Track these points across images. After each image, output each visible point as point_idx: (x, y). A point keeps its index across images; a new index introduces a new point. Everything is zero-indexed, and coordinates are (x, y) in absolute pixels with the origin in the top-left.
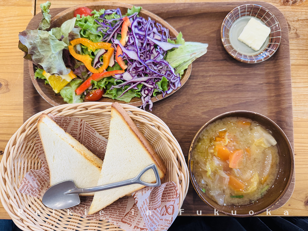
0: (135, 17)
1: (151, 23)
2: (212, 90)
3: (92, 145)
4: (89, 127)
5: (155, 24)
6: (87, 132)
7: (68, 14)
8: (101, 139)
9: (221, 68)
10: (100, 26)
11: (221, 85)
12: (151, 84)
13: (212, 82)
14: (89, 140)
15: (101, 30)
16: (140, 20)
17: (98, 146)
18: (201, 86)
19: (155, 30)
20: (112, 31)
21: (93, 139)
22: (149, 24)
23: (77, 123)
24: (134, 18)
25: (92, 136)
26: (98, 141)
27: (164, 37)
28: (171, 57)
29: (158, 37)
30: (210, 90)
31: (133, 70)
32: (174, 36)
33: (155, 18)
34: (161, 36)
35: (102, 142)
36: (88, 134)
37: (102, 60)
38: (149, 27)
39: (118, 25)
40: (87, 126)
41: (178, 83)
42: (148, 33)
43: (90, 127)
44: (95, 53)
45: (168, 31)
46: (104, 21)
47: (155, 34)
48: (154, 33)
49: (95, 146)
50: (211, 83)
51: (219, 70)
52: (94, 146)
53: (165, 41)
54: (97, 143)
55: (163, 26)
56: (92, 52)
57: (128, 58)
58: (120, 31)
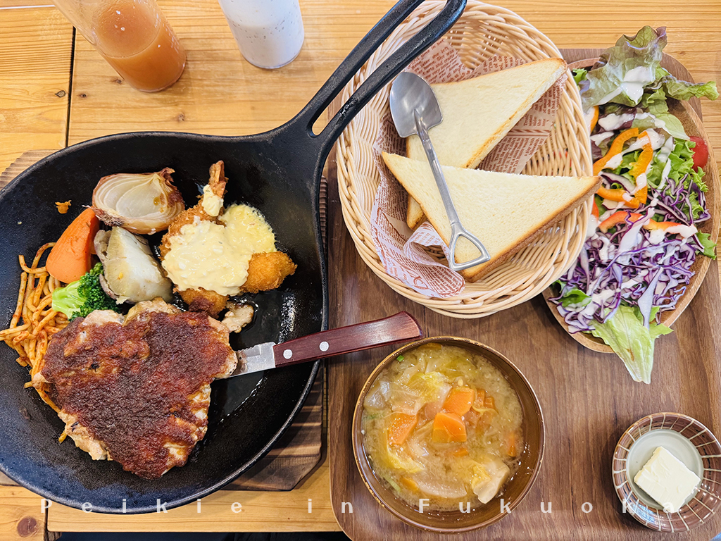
0: (696, 247)
1: (686, 278)
2: (559, 394)
3: (500, 151)
4: (535, 145)
5: (684, 284)
6: (524, 143)
7: (693, 126)
8: (518, 165)
9: (600, 412)
10: (677, 184)
11: (568, 413)
12: (576, 276)
13: (573, 395)
14: (509, 146)
15: (669, 186)
16: (690, 257)
17: (502, 161)
18: (565, 374)
19: (674, 283)
20: (669, 206)
21: (515, 153)
22: (685, 274)
23: (542, 124)
24: (693, 246)
25: (520, 150)
26: (511, 161)
27: (661, 300)
28: (625, 314)
29: (661, 289)
30: (558, 391)
31: (598, 244)
32: (662, 320)
33: (695, 284)
34: (662, 295)
35: (511, 167)
36: (521, 144)
37: (615, 187)
38: (677, 273)
39: (681, 216)
40: (538, 140)
41: (577, 327)
42: (667, 271)
43: (537, 147)
44: (625, 175)
45: (672, 308)
46: (687, 190)
47: (665, 283)
48: (667, 282)
49: (500, 157)
50: (571, 393)
51: (596, 409)
52: (498, 155)
53: (655, 303)
54: (507, 160)
55: (680, 300)
56: (629, 170)
57: (620, 233)
58: (669, 220)
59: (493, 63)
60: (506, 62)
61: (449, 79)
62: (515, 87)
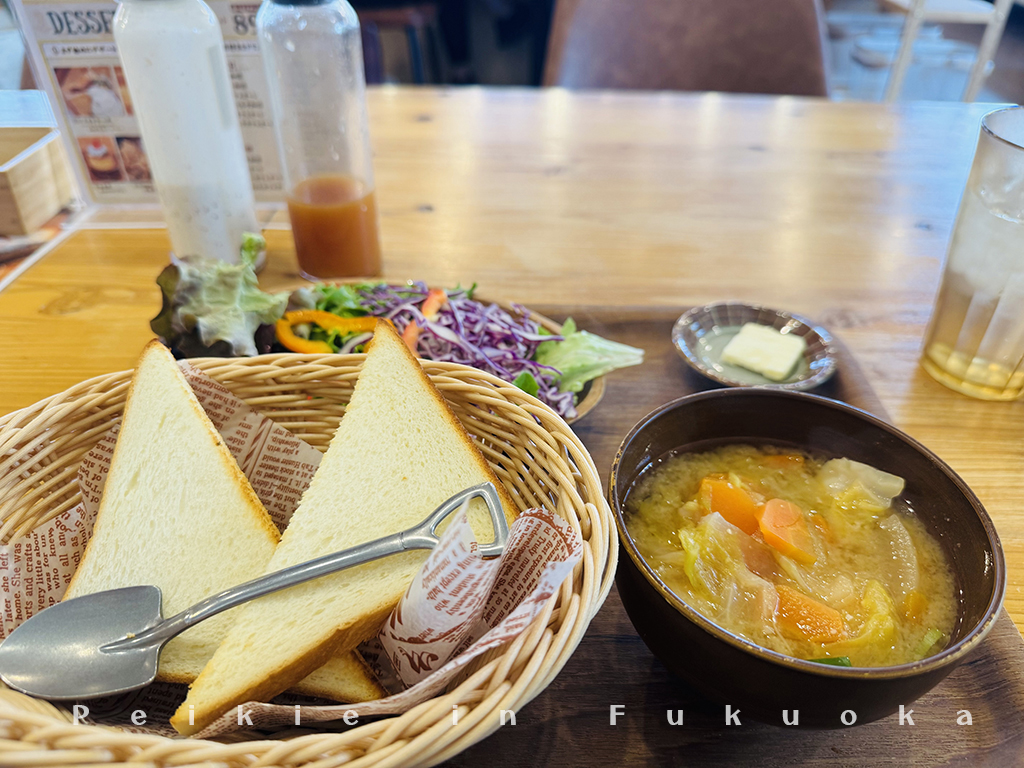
6: (269, 462)
8: (312, 464)
14: (266, 488)
21: (284, 475)
23: (246, 430)
25: (282, 466)
36: (270, 467)
40: (275, 440)
49: (282, 501)
59: (89, 480)
60: (100, 458)
61: (71, 562)
62: (161, 425)
